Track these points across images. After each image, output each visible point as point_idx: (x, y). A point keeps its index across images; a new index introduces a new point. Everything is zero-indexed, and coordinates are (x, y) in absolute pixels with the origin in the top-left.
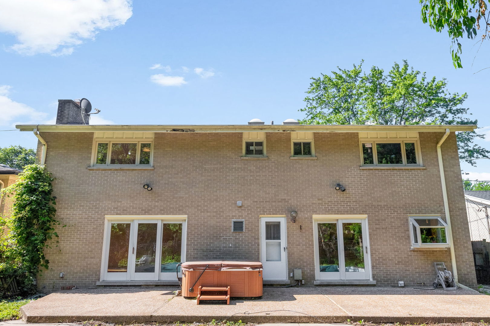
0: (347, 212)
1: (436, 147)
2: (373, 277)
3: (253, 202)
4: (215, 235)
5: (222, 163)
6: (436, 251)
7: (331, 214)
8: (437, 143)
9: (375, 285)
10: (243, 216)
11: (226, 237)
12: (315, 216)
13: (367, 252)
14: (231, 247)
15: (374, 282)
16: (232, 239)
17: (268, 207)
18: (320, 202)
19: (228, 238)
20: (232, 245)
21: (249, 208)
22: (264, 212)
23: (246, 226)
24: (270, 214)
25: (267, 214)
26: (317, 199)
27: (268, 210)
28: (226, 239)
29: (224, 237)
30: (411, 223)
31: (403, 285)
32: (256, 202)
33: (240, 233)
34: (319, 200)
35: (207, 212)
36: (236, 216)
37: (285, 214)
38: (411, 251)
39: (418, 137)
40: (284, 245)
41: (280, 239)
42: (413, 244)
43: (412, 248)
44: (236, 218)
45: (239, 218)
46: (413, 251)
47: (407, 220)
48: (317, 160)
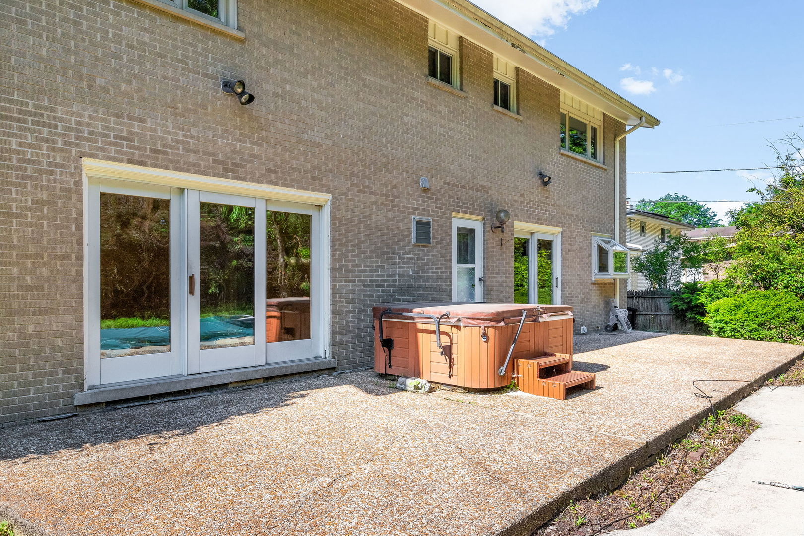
1: (615, 140)
3: (444, 183)
4: (385, 249)
5: (394, 78)
6: (606, 284)
8: (616, 136)
10: (429, 211)
11: (402, 253)
12: (516, 224)
13: (556, 286)
14: (412, 277)
16: (412, 258)
17: (464, 199)
19: (406, 256)
20: (413, 272)
21: (438, 195)
22: (459, 207)
23: (434, 234)
24: (467, 213)
25: (462, 212)
27: (464, 204)
28: (404, 258)
29: (400, 253)
30: (595, 245)
31: (586, 331)
32: (448, 184)
33: (426, 247)
36: (419, 209)
37: (485, 215)
39: (602, 120)
40: (479, 274)
41: (474, 263)
42: (596, 276)
43: (593, 279)
44: (419, 215)
45: (424, 215)
46: (593, 284)
47: (591, 240)
48: (521, 121)
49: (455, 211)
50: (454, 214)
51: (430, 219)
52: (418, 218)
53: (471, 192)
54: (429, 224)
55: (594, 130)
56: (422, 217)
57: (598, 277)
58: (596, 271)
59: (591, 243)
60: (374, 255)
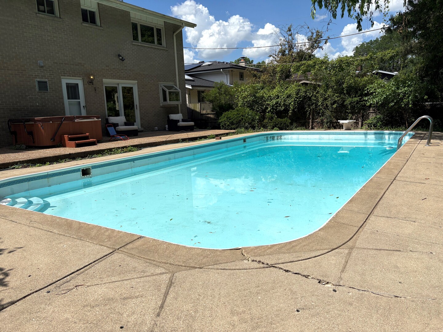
0: (125, 78)
1: (173, 35)
2: (141, 126)
3: (53, 63)
4: (20, 94)
5: (16, 16)
6: (172, 107)
7: (115, 79)
8: (174, 33)
9: (143, 131)
10: (45, 76)
11: (31, 96)
12: (104, 80)
13: (137, 109)
14: (38, 106)
15: (142, 129)
16: (38, 98)
17: (68, 69)
18: (108, 68)
19: (34, 97)
20: (39, 104)
21: (51, 69)
22: (65, 74)
23: (49, 86)
24: (70, 76)
25: (68, 76)
26: (105, 66)
27: (68, 72)
28: (33, 98)
29: (30, 96)
30: (161, 88)
31: (157, 130)
32: (56, 63)
33: (45, 92)
34: (107, 66)
35: (8, 70)
36: (39, 76)
37: (83, 77)
38: (161, 107)
39: (164, 25)
40: (83, 103)
41: (79, 99)
42: (162, 103)
43: (161, 105)
44: (39, 78)
45: (43, 78)
46: (162, 107)
47: (158, 86)
48: (103, 30)
49: (62, 75)
50: (62, 77)
51: (46, 80)
52: (39, 80)
53: (72, 66)
54: (46, 82)
55: (159, 31)
56: (41, 79)
57: (164, 104)
58: (162, 101)
59: (158, 87)
60: (14, 97)
